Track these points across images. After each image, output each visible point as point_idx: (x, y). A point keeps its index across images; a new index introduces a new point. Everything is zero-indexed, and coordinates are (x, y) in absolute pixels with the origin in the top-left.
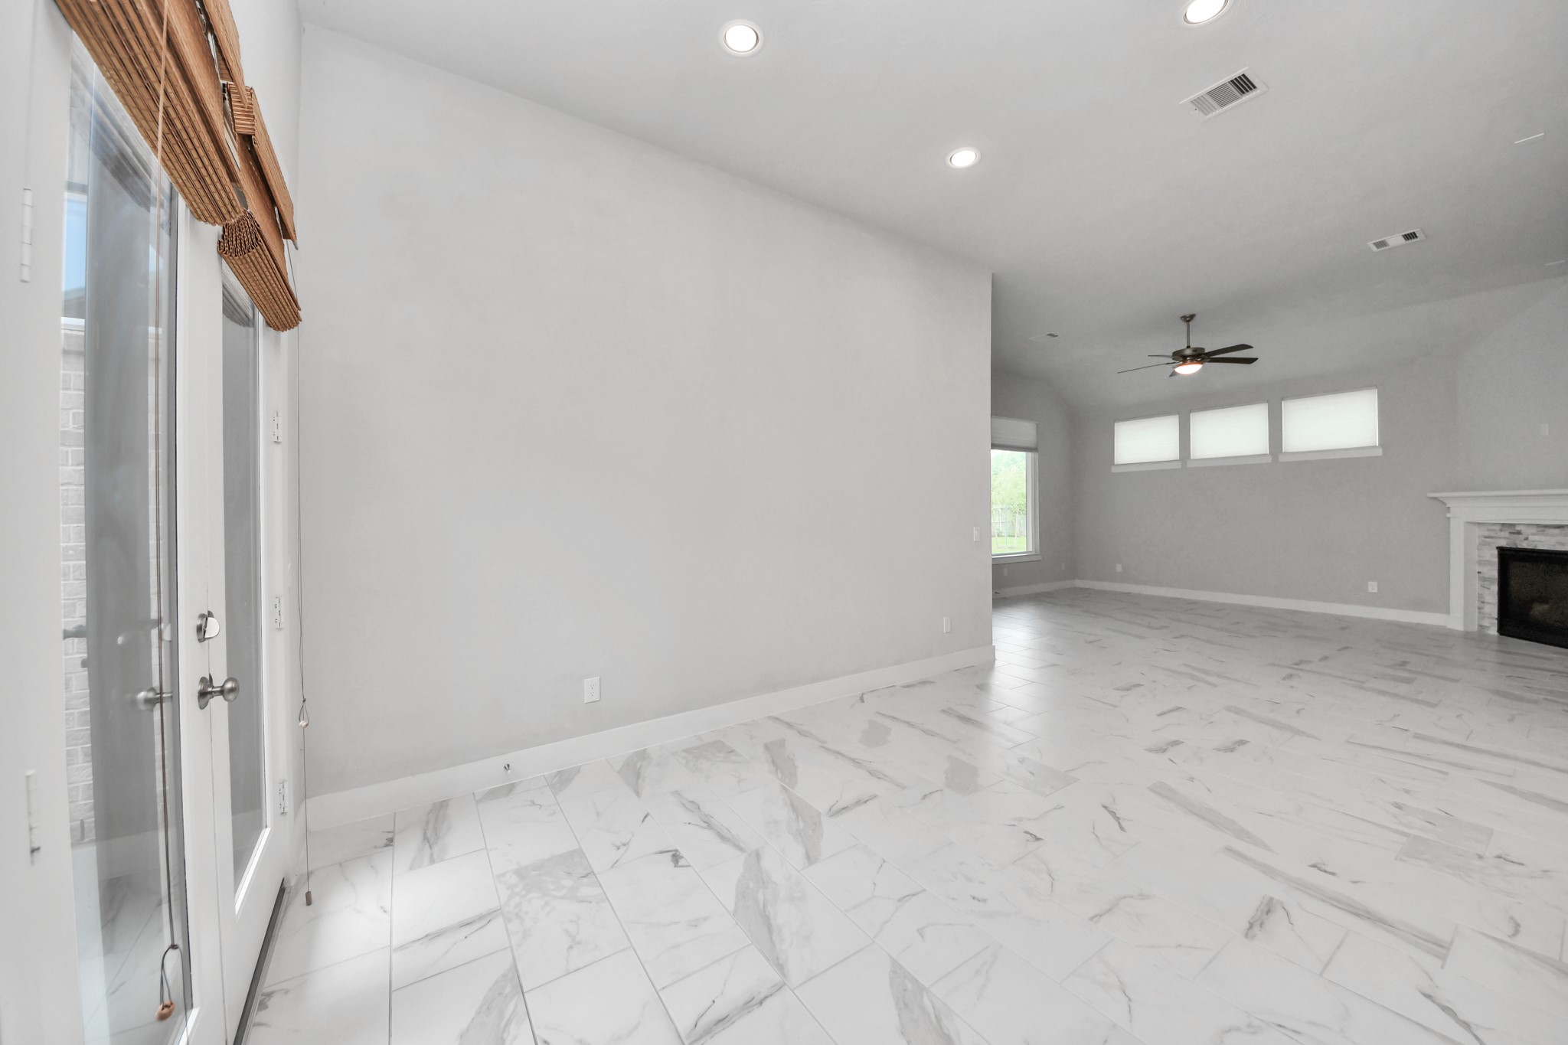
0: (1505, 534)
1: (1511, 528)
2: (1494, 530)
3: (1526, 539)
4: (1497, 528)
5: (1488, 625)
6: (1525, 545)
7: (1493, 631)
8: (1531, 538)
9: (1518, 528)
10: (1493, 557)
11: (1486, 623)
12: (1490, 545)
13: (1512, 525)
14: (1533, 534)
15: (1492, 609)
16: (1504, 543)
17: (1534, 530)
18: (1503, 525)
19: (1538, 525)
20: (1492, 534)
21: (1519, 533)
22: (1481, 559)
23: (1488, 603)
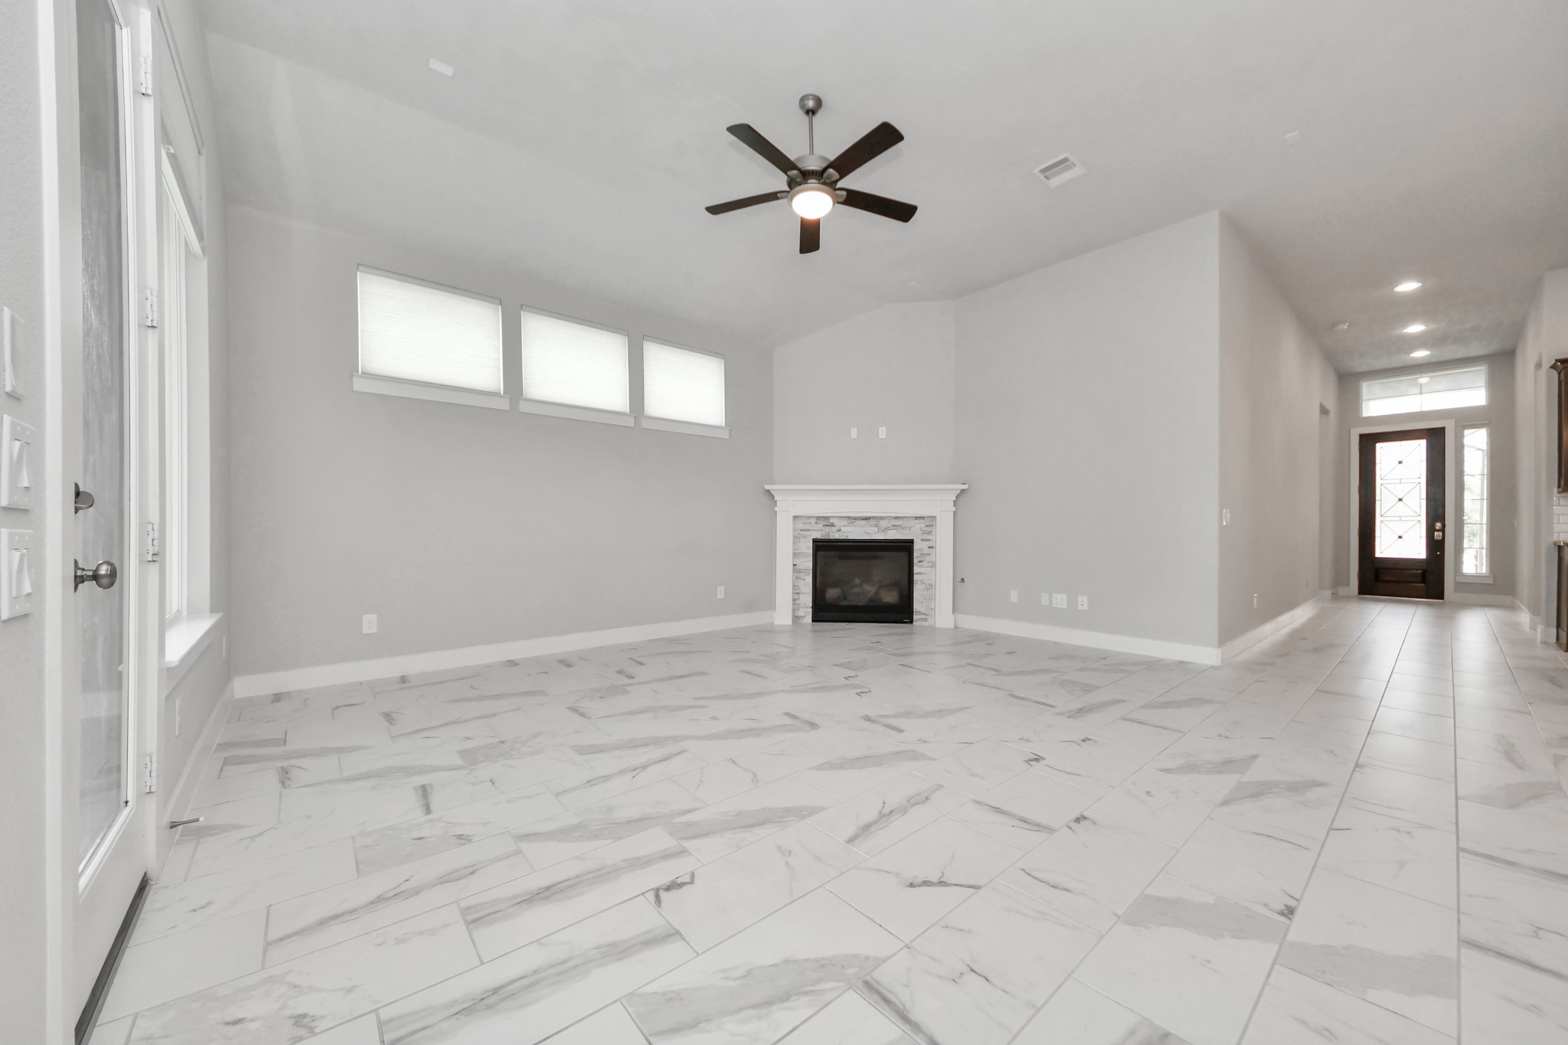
0: (820, 526)
1: (825, 520)
2: (810, 523)
3: (839, 530)
4: (814, 520)
5: (802, 615)
6: (837, 536)
7: (809, 619)
8: (843, 529)
9: (831, 521)
10: (808, 548)
11: (801, 613)
12: (806, 538)
13: (827, 518)
14: (845, 526)
15: (807, 599)
16: (818, 535)
17: (845, 522)
18: (818, 518)
19: (849, 518)
20: (808, 527)
21: (832, 525)
22: (796, 551)
23: (804, 593)
